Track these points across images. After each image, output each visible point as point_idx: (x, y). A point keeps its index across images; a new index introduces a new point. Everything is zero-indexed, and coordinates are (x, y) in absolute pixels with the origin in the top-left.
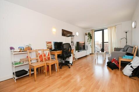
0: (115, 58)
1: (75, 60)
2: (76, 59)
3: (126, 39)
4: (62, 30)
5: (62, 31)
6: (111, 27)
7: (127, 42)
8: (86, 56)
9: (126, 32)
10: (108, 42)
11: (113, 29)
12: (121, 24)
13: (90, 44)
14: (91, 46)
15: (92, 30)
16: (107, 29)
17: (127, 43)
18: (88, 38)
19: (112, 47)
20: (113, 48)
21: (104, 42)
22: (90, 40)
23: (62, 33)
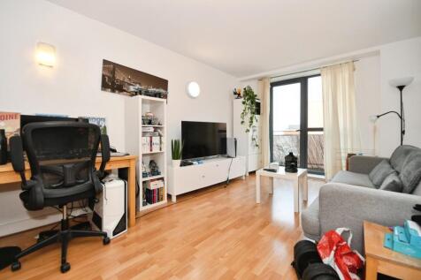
0: (339, 231)
1: (165, 201)
2: (169, 197)
3: (401, 118)
4: (105, 62)
5: (104, 69)
6: (334, 68)
7: (403, 132)
8: (227, 184)
9: (401, 88)
10: (321, 129)
11: (345, 74)
12: (377, 53)
13: (250, 133)
14: (254, 139)
15: (261, 79)
16: (319, 75)
17: (405, 136)
18: (243, 107)
19: (337, 151)
20: (344, 156)
21: (310, 126)
22: (249, 115)
23: (103, 76)
